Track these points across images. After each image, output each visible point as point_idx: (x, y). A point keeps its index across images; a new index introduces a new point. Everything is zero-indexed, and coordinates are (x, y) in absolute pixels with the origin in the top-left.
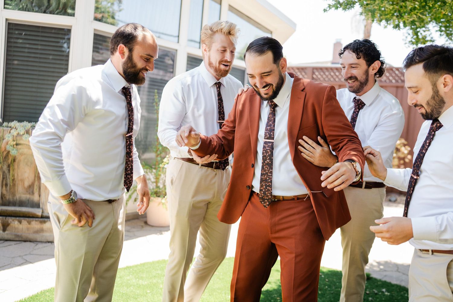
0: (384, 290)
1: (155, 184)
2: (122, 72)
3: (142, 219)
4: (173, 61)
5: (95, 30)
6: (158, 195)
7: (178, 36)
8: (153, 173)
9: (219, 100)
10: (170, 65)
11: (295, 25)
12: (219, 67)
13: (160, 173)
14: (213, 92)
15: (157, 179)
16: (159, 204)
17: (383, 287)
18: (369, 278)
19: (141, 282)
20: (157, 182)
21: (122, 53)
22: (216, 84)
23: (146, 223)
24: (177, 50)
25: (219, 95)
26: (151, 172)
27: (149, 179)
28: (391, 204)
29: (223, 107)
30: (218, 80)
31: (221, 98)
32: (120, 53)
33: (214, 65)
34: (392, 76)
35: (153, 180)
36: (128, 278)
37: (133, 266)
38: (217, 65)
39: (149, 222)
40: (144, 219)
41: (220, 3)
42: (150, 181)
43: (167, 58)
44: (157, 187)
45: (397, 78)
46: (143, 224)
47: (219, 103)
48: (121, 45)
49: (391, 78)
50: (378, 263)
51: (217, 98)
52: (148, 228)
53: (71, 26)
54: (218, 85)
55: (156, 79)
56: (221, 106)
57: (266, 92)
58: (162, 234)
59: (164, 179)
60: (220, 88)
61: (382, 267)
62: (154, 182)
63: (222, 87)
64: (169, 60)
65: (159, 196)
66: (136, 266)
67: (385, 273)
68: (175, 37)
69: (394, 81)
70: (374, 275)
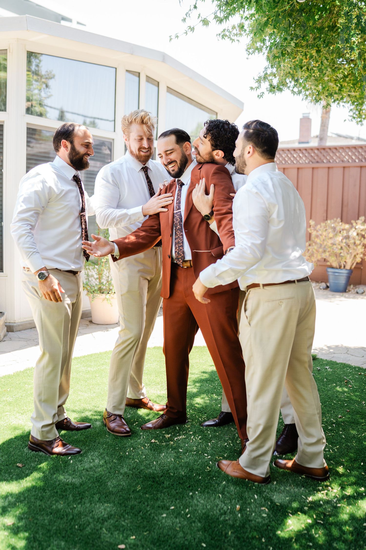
0: (328, 367)
1: (98, 280)
2: (69, 162)
3: (86, 319)
4: (110, 150)
5: (27, 124)
6: (102, 291)
7: (115, 121)
8: (95, 270)
9: (148, 182)
10: (108, 155)
11: (242, 104)
12: (139, 154)
13: (102, 268)
14: (142, 175)
15: (100, 274)
16: (104, 300)
17: (327, 365)
18: (315, 358)
19: (89, 369)
20: (99, 279)
21: (66, 147)
22: (143, 168)
23: (91, 322)
24: (113, 140)
25: (148, 178)
26: (93, 269)
27: (92, 276)
28: (357, 296)
29: (153, 189)
30: (144, 165)
31: (150, 180)
32: (64, 147)
33: (135, 153)
34: (355, 155)
35: (96, 276)
36: (77, 366)
37: (81, 357)
38: (137, 153)
39: (93, 322)
40: (89, 319)
41: (157, 85)
42: (93, 278)
43: (103, 148)
44: (101, 283)
45: (360, 157)
46: (88, 323)
47: (148, 185)
48: (64, 141)
49: (354, 157)
50: (328, 347)
51: (146, 182)
52: (93, 326)
53: (3, 122)
54: (145, 170)
55: (93, 171)
56: (151, 188)
57: (173, 168)
58: (108, 331)
59: (107, 275)
60: (147, 172)
61: (331, 350)
62: (97, 278)
63: (149, 171)
64: (106, 150)
65: (103, 293)
66: (84, 357)
67: (333, 355)
68: (112, 121)
69: (357, 161)
70: (319, 356)
